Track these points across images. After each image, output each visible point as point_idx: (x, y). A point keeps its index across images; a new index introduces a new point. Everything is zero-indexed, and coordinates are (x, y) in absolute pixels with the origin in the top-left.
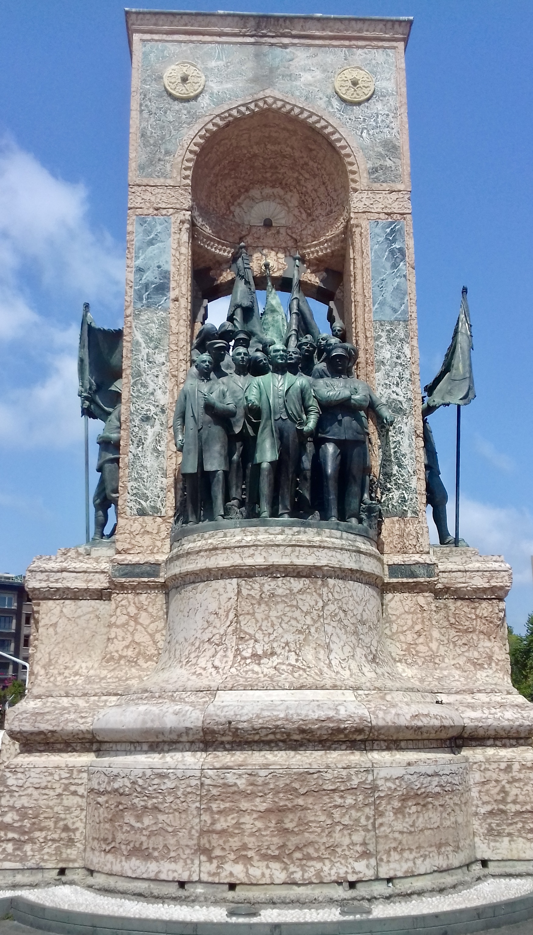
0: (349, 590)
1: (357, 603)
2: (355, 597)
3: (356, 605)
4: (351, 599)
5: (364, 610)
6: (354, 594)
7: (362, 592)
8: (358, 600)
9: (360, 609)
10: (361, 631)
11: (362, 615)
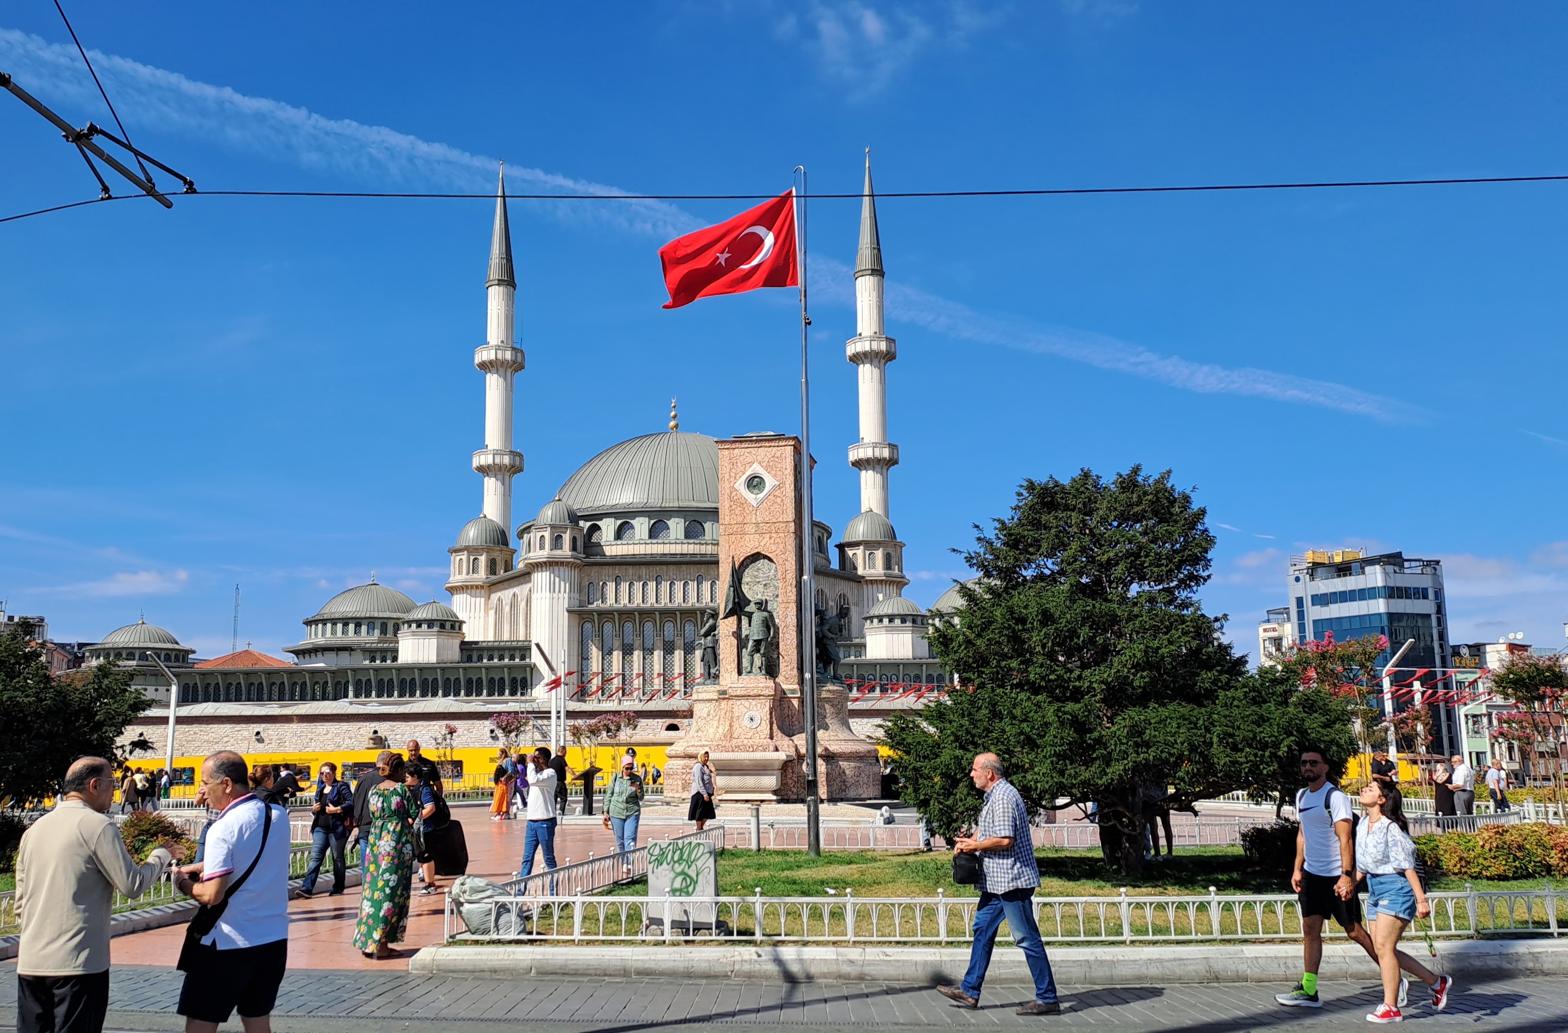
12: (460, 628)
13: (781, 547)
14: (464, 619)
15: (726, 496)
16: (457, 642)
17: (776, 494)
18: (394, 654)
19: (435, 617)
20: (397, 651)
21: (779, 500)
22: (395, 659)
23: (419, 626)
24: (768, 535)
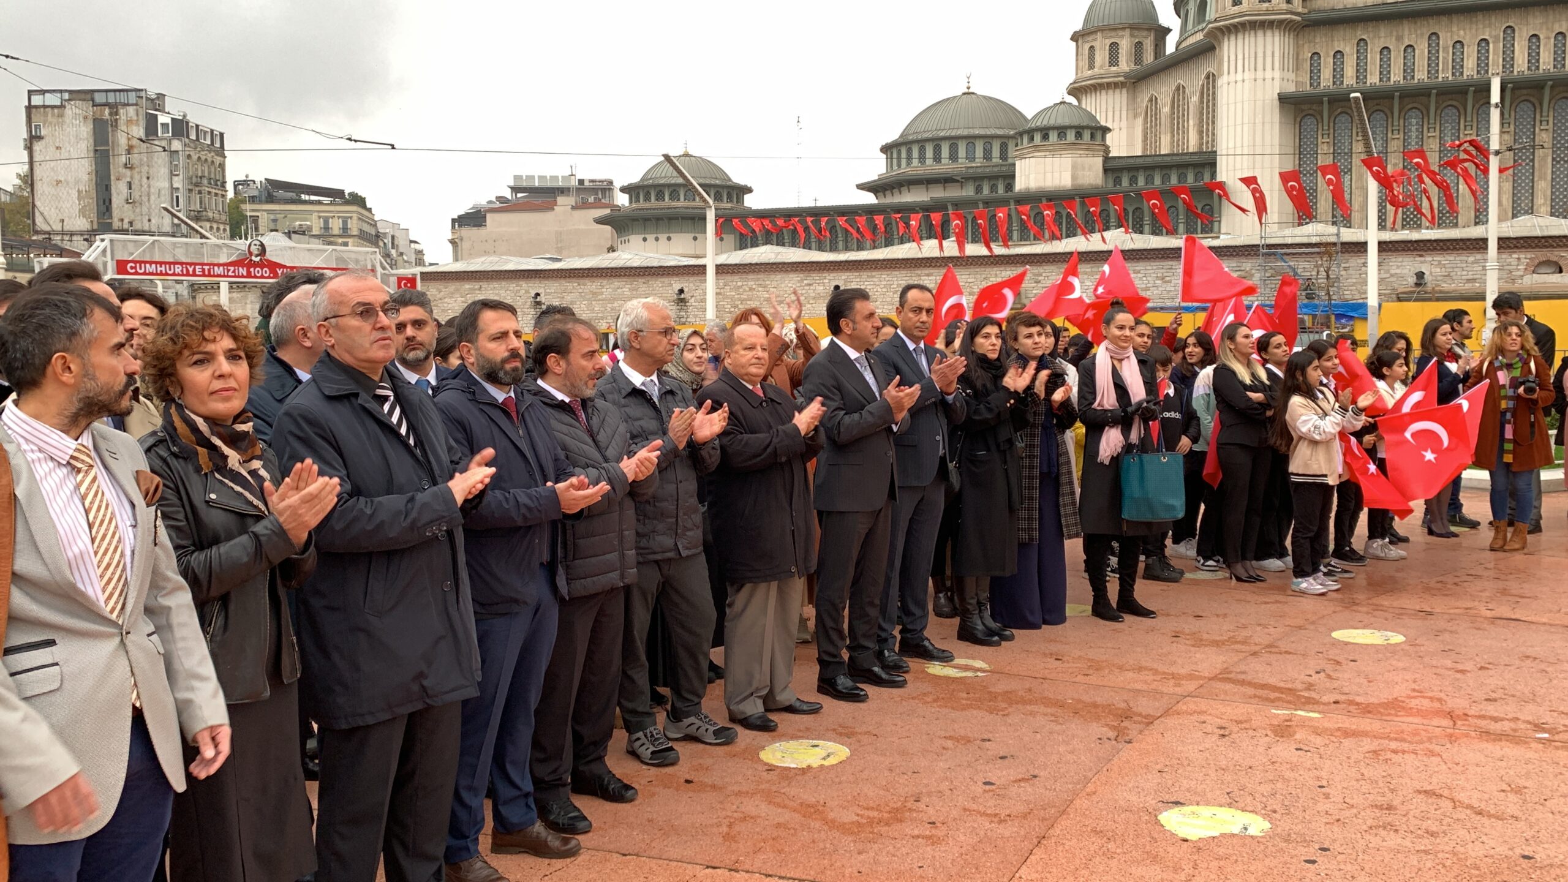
12: (1104, 138)
14: (1109, 125)
16: (1099, 161)
18: (1010, 178)
19: (1067, 121)
20: (1013, 177)
22: (1010, 187)
23: (1045, 137)
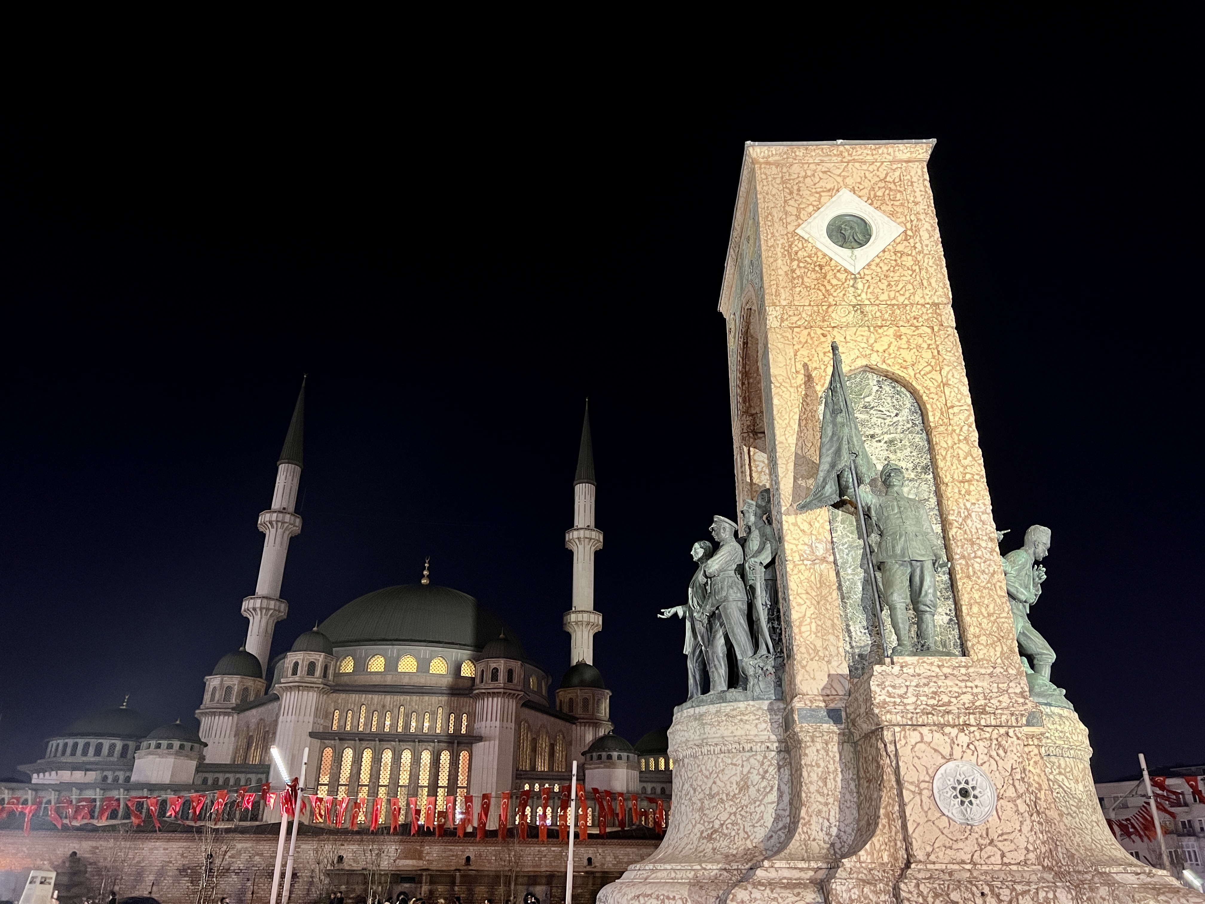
0: (698, 766)
1: (706, 777)
2: (704, 771)
3: (705, 780)
4: (700, 774)
5: (714, 783)
6: (703, 768)
7: (713, 764)
8: (707, 773)
9: (710, 782)
10: (707, 807)
11: (711, 788)
12: (202, 750)
13: (927, 355)
15: (779, 250)
16: (194, 764)
17: (900, 248)
18: (128, 774)
19: (177, 736)
20: (131, 771)
21: (908, 261)
22: (128, 777)
23: (159, 746)
24: (891, 331)
